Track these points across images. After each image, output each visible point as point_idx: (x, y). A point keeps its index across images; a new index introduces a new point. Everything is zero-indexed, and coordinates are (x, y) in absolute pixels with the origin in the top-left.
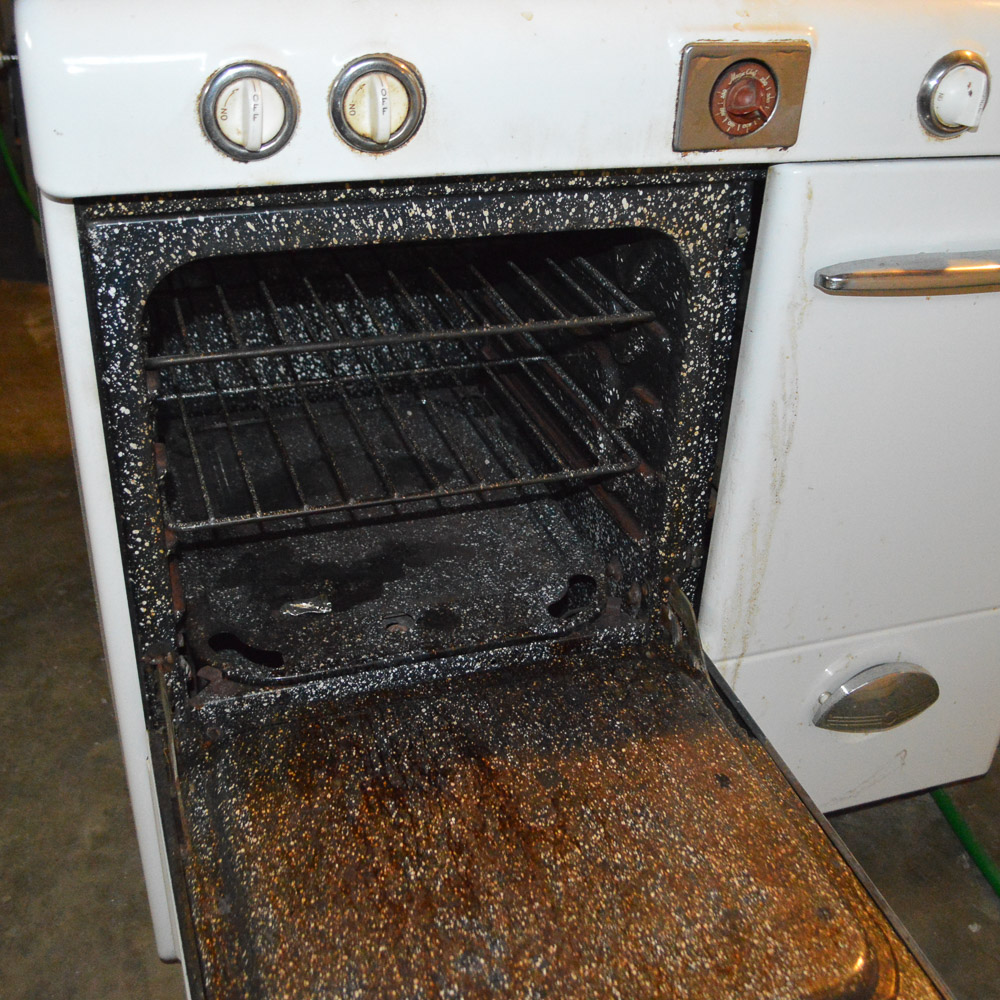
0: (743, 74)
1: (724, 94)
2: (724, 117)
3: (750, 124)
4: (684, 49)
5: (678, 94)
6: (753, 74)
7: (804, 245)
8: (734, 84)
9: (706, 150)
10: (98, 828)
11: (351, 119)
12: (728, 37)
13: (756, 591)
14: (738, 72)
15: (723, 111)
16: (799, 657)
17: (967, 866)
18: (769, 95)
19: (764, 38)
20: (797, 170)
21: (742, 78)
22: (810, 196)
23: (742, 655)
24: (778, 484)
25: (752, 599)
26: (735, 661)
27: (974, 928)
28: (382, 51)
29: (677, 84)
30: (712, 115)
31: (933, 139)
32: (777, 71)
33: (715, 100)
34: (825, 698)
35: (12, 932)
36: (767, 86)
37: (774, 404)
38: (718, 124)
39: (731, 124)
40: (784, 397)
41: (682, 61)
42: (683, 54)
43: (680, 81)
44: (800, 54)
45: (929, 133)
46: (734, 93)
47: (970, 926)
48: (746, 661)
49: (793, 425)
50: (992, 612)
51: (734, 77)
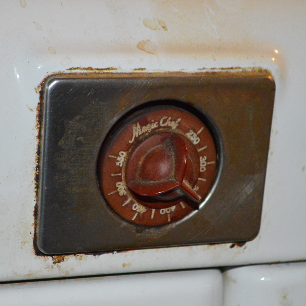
0: (154, 126)
1: (121, 159)
2: (125, 198)
3: (173, 208)
4: (43, 84)
5: (38, 160)
6: (174, 126)
8: (138, 141)
14: (144, 123)
15: (122, 188)
18: (203, 160)
21: (154, 132)
29: (36, 142)
30: (103, 194)
32: (217, 120)
33: (105, 168)
36: (200, 145)
38: (115, 208)
39: (139, 208)
41: (41, 104)
42: (42, 93)
43: (39, 137)
46: (138, 157)
51: (137, 130)
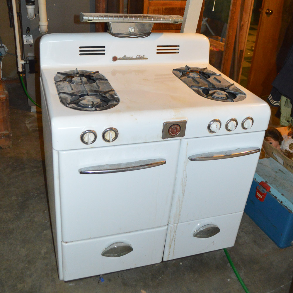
0: (174, 127)
1: (171, 130)
3: (176, 134)
4: (164, 123)
6: (176, 126)
7: (187, 152)
9: (168, 138)
10: (45, 251)
11: (106, 138)
12: (171, 121)
13: (180, 211)
15: (171, 132)
16: (190, 223)
17: (229, 266)
19: (178, 120)
20: (185, 140)
22: (187, 144)
23: (178, 223)
24: (184, 192)
25: (179, 213)
26: (177, 224)
27: (229, 280)
28: (111, 127)
31: (211, 133)
32: (180, 125)
33: (169, 131)
34: (196, 231)
35: (28, 273)
36: (179, 128)
37: (182, 179)
38: (170, 134)
39: (172, 134)
40: (184, 177)
43: (163, 128)
44: (185, 123)
45: (210, 132)
46: (173, 129)
47: (228, 280)
48: (178, 224)
49: (186, 182)
50: (231, 214)
51: (172, 127)
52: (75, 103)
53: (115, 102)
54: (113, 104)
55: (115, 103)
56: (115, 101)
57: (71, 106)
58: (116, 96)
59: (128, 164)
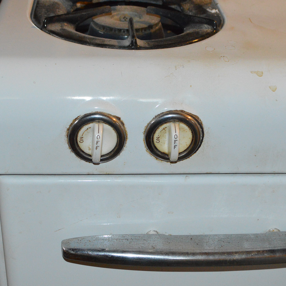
11: (157, 145)
52: (70, 21)
53: (206, 26)
54: (197, 33)
55: (206, 28)
56: (206, 24)
57: (56, 27)
58: (214, 11)
59: (228, 239)
